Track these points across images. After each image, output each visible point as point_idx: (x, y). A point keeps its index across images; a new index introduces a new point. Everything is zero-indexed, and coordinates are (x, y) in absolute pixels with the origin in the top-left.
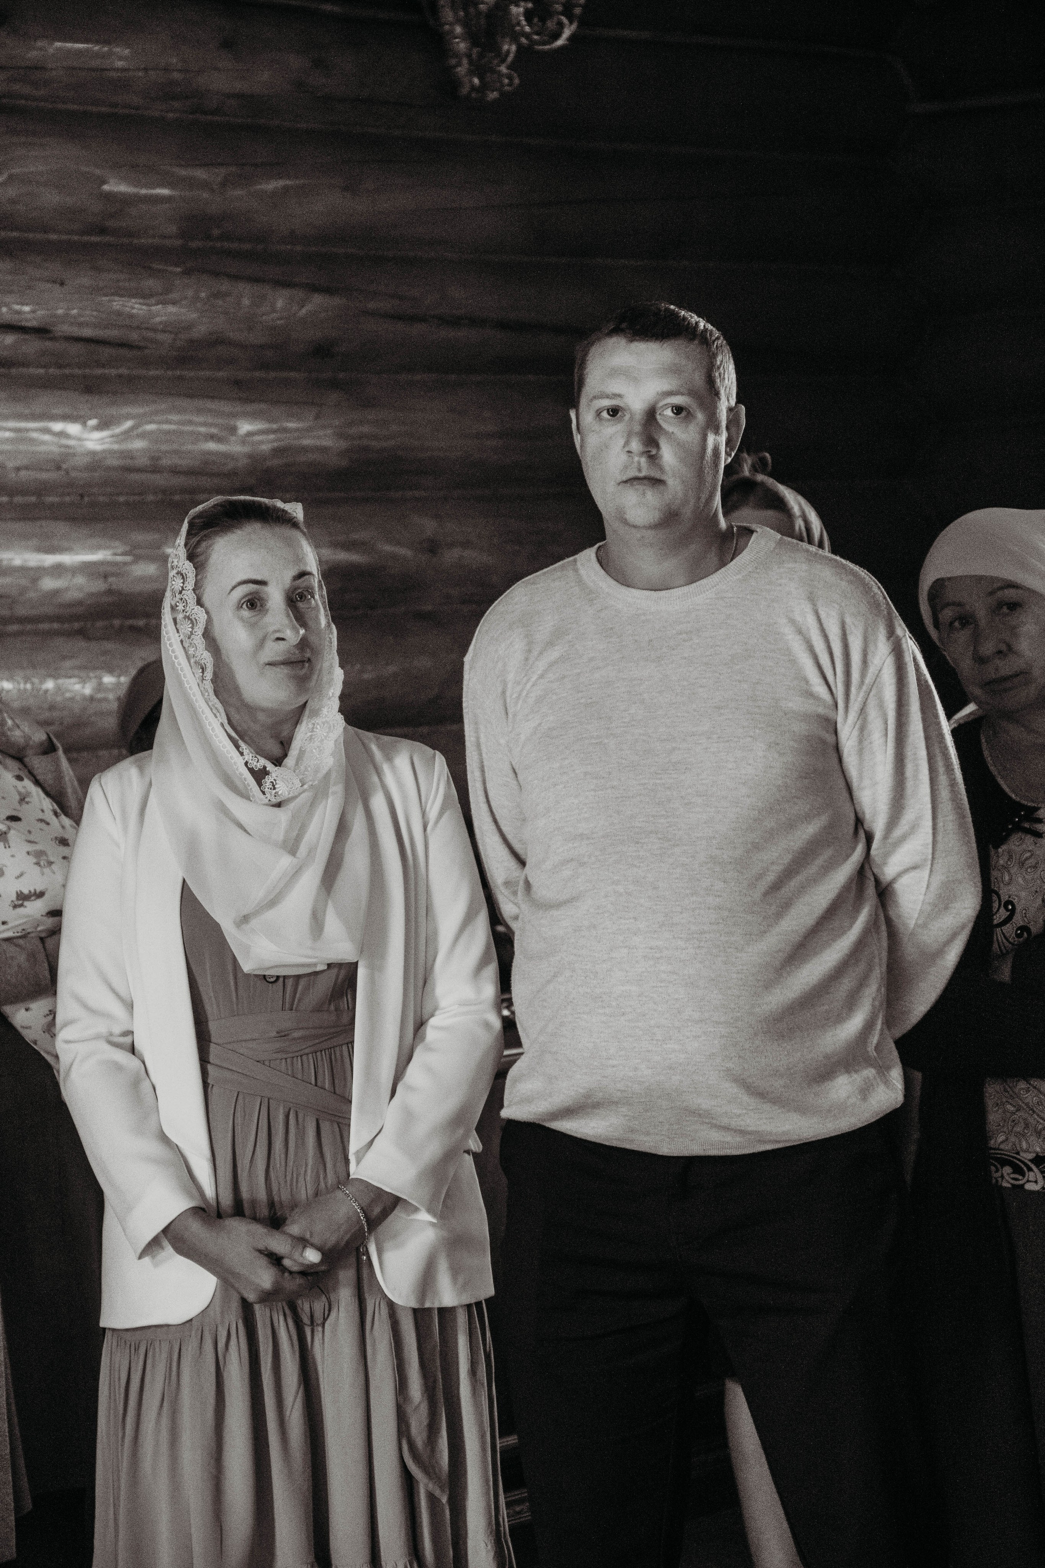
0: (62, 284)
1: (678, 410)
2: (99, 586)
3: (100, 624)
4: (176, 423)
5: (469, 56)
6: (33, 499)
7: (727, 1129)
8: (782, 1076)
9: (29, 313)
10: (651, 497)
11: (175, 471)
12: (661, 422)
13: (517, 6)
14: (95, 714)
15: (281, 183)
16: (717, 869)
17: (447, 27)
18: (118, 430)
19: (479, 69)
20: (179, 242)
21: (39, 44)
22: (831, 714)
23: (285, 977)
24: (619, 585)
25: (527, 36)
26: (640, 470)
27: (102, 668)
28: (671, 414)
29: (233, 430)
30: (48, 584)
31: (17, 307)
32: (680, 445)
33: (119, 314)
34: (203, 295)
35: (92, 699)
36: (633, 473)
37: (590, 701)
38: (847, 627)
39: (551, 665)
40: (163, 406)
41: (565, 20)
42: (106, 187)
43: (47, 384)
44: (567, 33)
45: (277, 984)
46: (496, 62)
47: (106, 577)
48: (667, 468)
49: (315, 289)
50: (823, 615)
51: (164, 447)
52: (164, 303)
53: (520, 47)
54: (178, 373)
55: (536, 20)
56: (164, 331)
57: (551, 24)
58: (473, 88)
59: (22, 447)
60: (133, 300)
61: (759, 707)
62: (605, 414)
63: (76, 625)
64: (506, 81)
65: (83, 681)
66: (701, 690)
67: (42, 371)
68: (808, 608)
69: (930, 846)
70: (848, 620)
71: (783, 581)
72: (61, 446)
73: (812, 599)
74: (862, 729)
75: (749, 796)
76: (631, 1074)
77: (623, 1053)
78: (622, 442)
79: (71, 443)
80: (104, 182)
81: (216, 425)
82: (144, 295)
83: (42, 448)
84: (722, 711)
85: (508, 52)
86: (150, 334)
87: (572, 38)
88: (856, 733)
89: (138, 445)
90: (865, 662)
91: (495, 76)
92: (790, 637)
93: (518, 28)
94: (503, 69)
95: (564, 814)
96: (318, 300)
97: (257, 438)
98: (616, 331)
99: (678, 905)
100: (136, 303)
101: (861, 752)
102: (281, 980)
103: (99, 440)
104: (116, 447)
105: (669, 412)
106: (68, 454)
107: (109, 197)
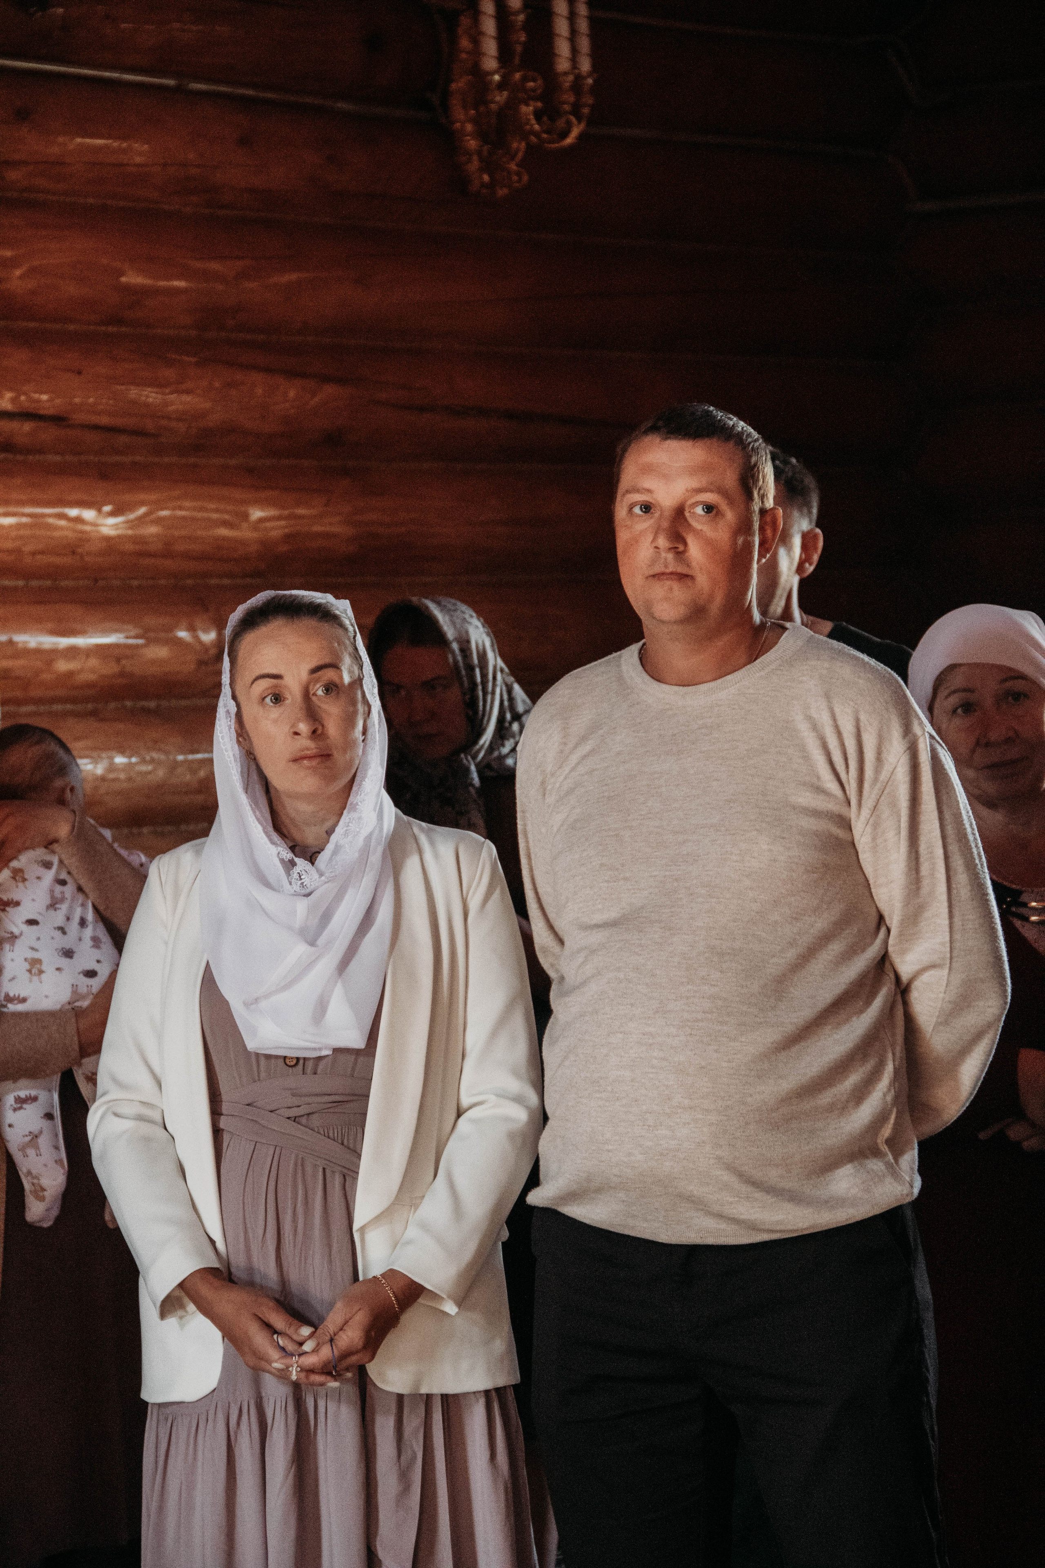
0: (79, 373)
1: (709, 508)
2: (111, 668)
3: (112, 705)
4: (188, 509)
5: (479, 153)
6: (49, 583)
7: (720, 1216)
8: (777, 1166)
9: (48, 401)
10: (679, 592)
11: (187, 556)
12: (690, 520)
13: (527, 105)
14: (107, 794)
15: (294, 277)
16: (715, 959)
17: (458, 125)
18: (132, 516)
19: (488, 165)
20: (193, 333)
21: (61, 139)
22: (844, 811)
23: (305, 1059)
24: (652, 680)
25: (537, 135)
26: (666, 567)
27: (113, 749)
28: (702, 513)
29: (246, 516)
30: (62, 666)
31: (36, 396)
32: (709, 542)
33: (134, 402)
34: (217, 384)
35: (103, 779)
36: (658, 568)
37: (613, 794)
38: (862, 724)
39: (584, 757)
40: (177, 492)
41: (573, 119)
42: (124, 279)
43: (62, 471)
44: (575, 132)
45: (297, 1067)
46: (504, 160)
47: (118, 660)
48: (694, 564)
49: (326, 379)
50: (837, 710)
51: (177, 533)
52: (177, 391)
53: (529, 146)
54: (192, 460)
55: (545, 119)
56: (179, 420)
57: (561, 123)
58: (483, 185)
59: (38, 532)
60: (149, 389)
61: (768, 801)
62: (637, 510)
63: (90, 706)
64: (515, 178)
65: (95, 761)
66: (715, 783)
67: (58, 458)
68: (823, 704)
69: (948, 945)
70: (863, 717)
71: (804, 678)
72: (75, 531)
73: (828, 696)
74: (876, 826)
75: (751, 889)
76: (625, 1160)
77: (617, 1138)
78: (650, 538)
79: (88, 528)
80: (122, 273)
81: (227, 512)
82: (159, 384)
83: (57, 534)
84: (732, 805)
85: (518, 150)
86: (164, 422)
87: (581, 137)
88: (869, 829)
89: (153, 530)
90: (879, 759)
91: (505, 173)
92: (806, 734)
93: (528, 127)
94: (513, 167)
95: (581, 905)
96: (330, 390)
97: (268, 525)
98: (654, 429)
99: (673, 993)
100: (151, 392)
101: (874, 848)
102: (301, 1062)
103: (112, 526)
104: (130, 532)
105: (699, 510)
106: (83, 539)
107: (128, 289)
